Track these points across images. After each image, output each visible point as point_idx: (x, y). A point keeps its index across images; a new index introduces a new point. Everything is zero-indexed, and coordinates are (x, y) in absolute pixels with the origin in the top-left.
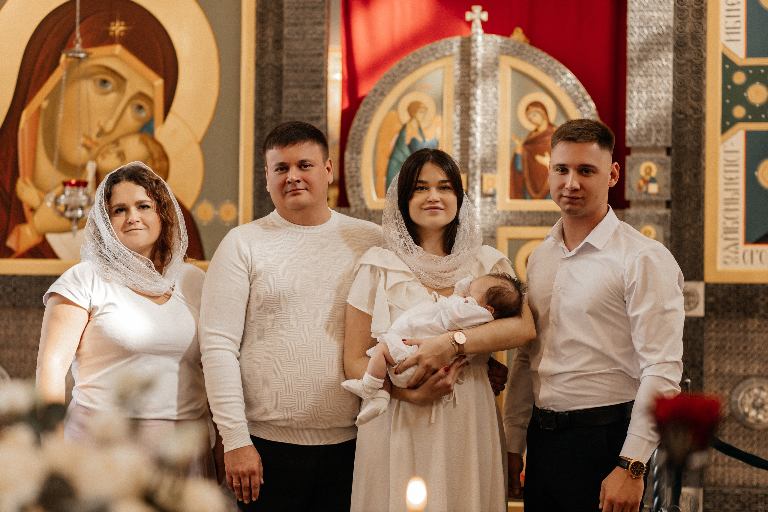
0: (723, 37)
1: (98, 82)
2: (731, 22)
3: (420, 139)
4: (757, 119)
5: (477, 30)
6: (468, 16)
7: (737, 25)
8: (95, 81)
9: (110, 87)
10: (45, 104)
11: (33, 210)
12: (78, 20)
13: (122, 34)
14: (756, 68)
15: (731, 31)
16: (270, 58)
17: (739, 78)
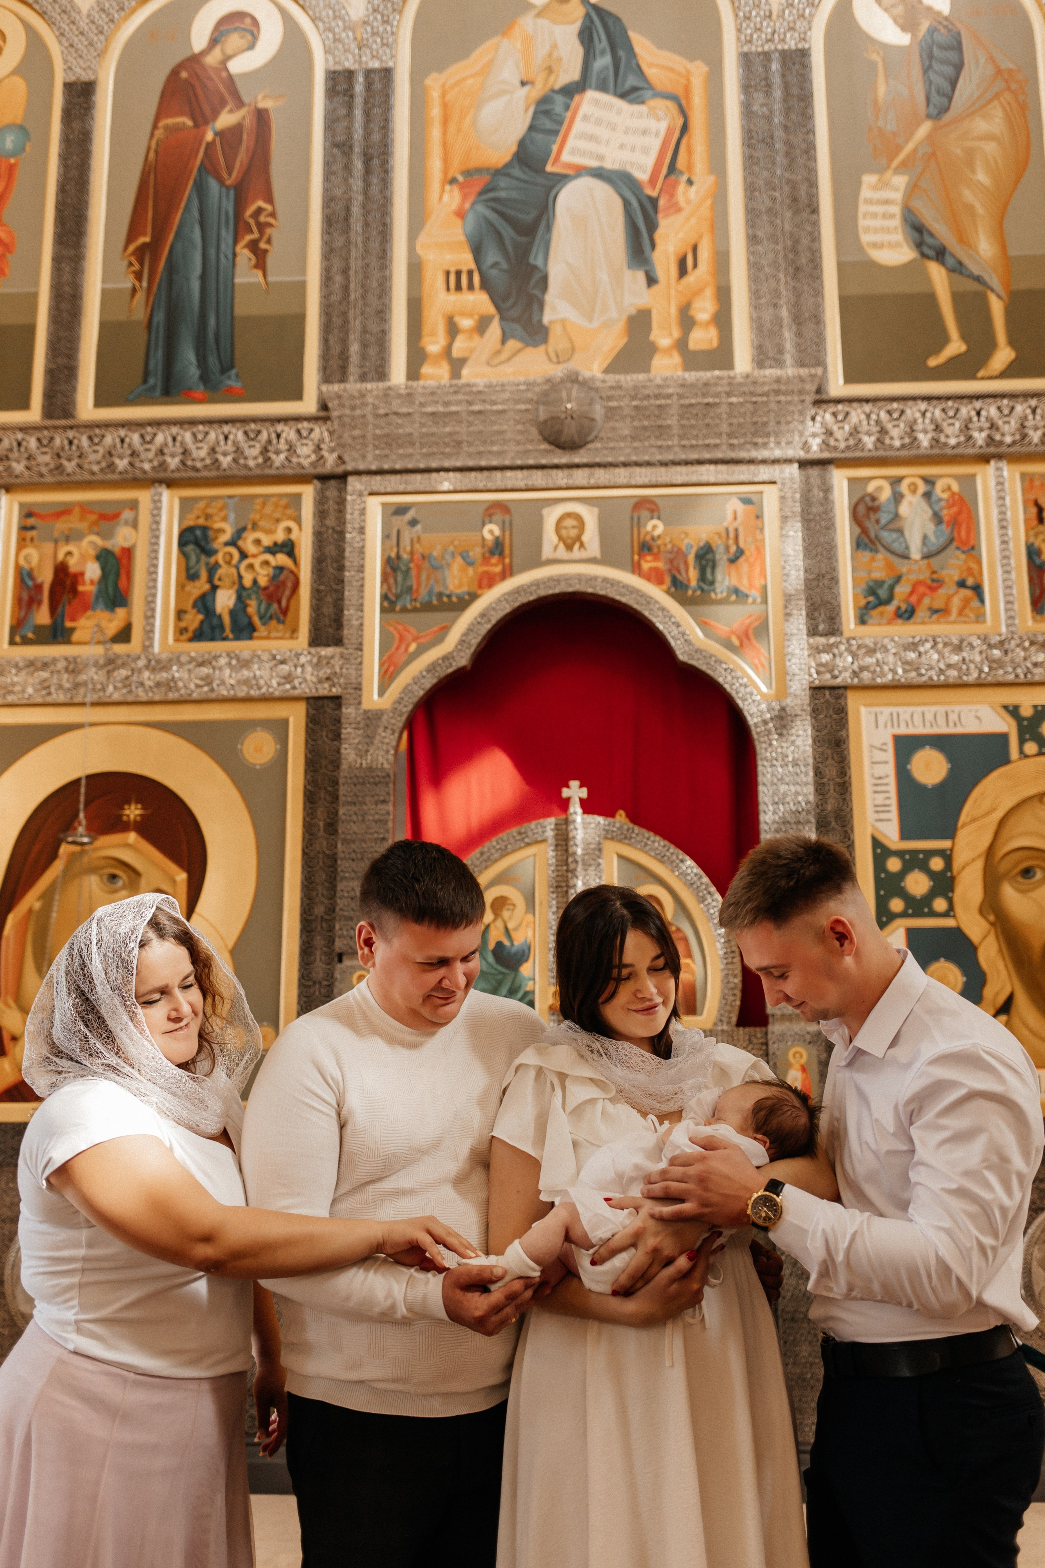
0: (871, 816)
1: (105, 878)
2: (880, 799)
3: (507, 943)
4: (918, 914)
5: (575, 808)
6: (565, 793)
7: (887, 802)
8: (101, 876)
9: (120, 883)
10: (37, 905)
11: (14, 1039)
12: (82, 806)
13: (138, 819)
14: (914, 853)
15: (879, 809)
16: (321, 844)
17: (894, 865)
